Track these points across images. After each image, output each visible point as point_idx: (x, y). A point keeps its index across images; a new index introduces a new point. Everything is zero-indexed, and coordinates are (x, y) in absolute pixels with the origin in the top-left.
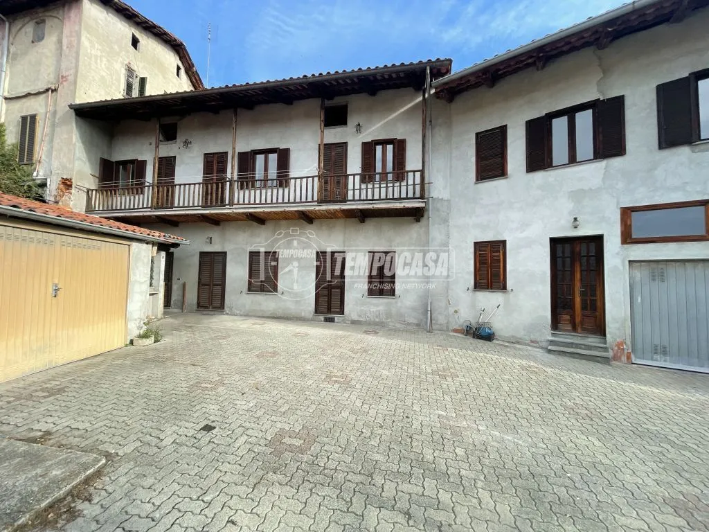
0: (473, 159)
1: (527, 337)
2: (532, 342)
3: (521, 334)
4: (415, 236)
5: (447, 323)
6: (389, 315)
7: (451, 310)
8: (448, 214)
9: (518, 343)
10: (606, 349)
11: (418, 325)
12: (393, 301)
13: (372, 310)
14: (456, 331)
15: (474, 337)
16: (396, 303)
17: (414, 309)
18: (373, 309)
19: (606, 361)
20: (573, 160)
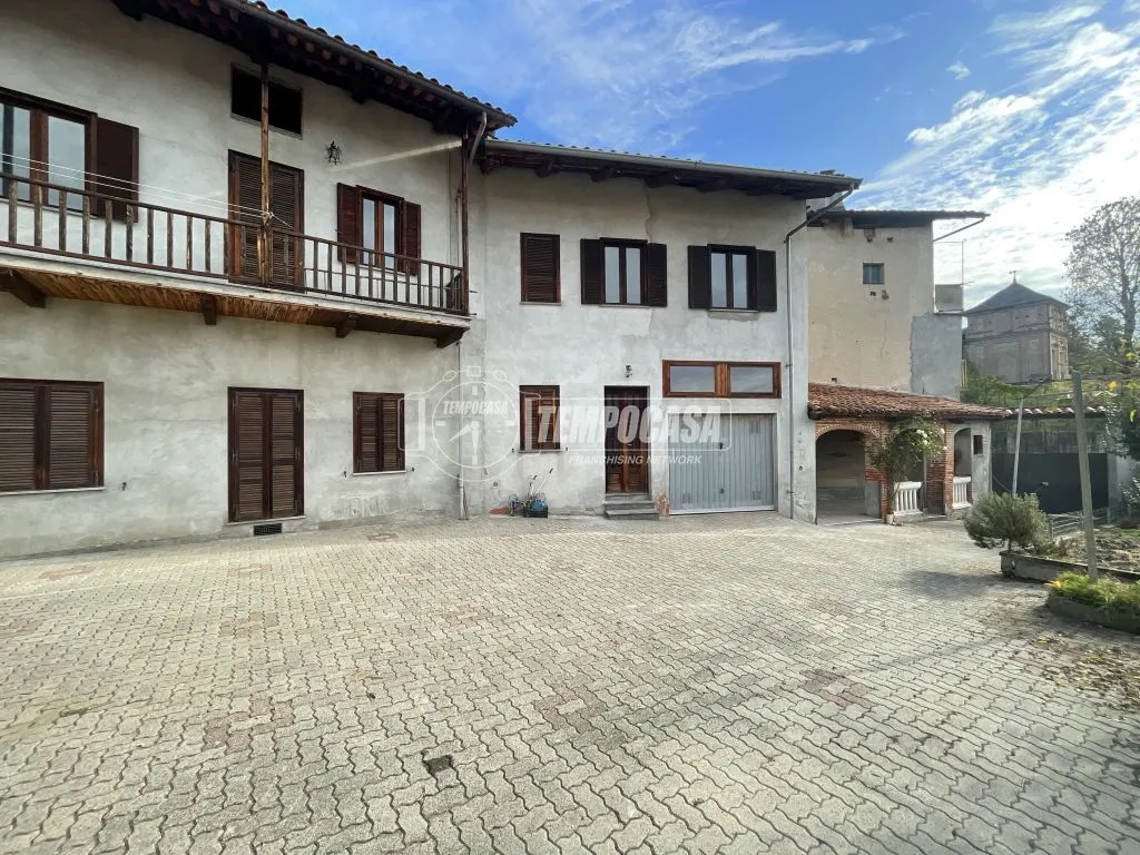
0: (518, 269)
1: (582, 506)
2: (587, 510)
3: (575, 503)
4: (435, 369)
5: (483, 502)
6: (393, 502)
7: (489, 481)
8: (482, 341)
9: (573, 514)
10: (652, 505)
11: (442, 512)
12: (402, 478)
13: (363, 498)
14: (495, 512)
15: (525, 516)
16: (406, 481)
17: (435, 487)
18: (365, 496)
19: (654, 517)
20: (623, 301)
